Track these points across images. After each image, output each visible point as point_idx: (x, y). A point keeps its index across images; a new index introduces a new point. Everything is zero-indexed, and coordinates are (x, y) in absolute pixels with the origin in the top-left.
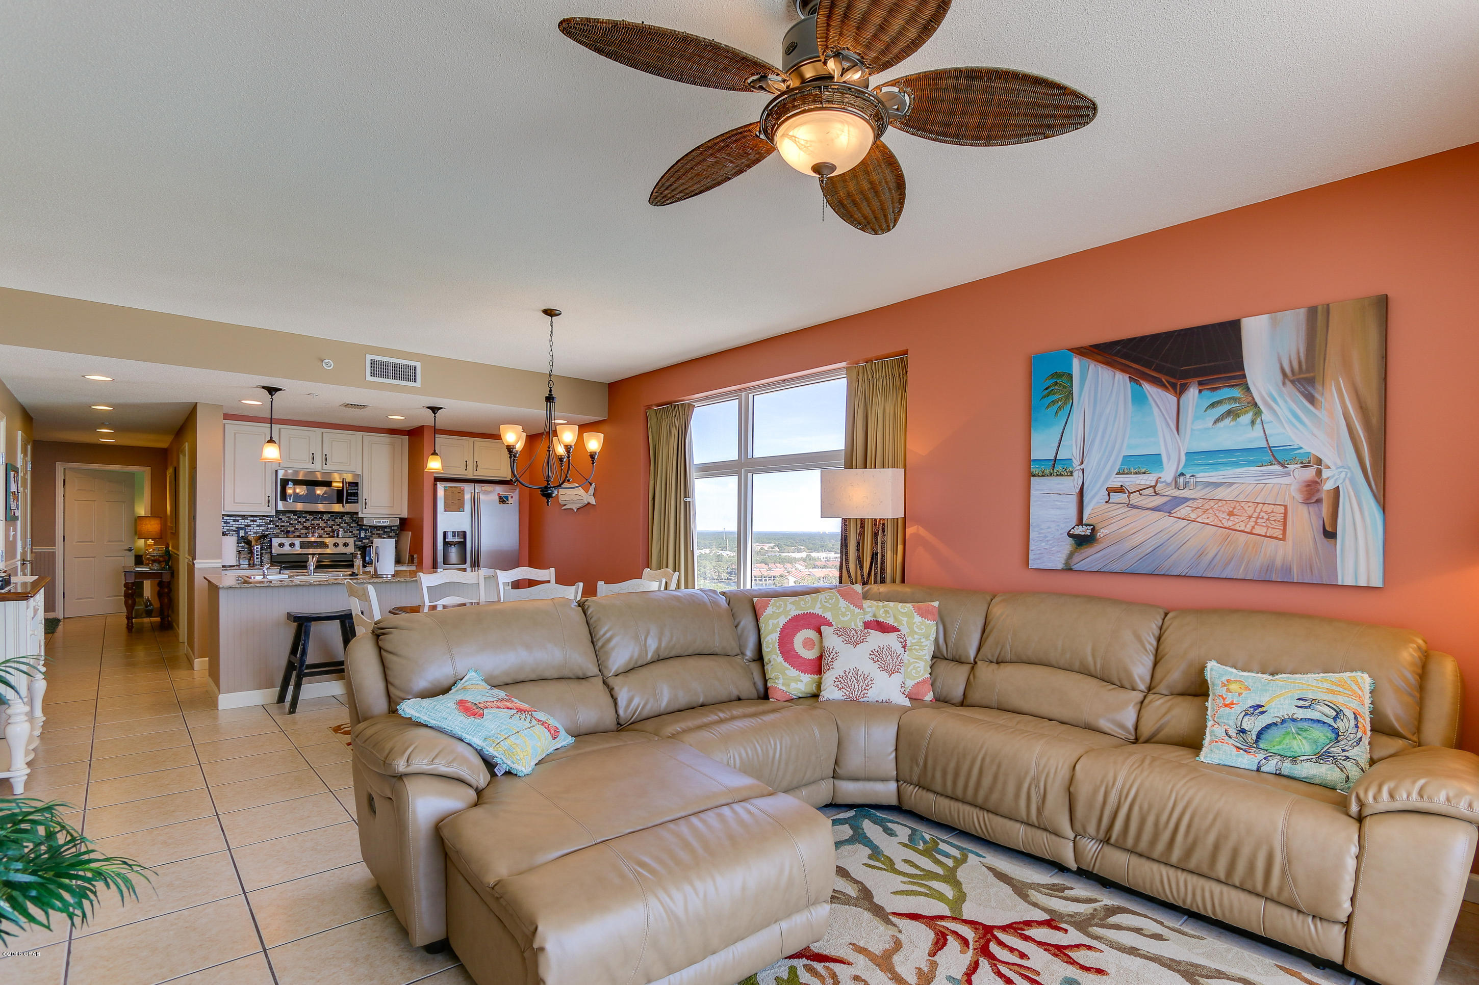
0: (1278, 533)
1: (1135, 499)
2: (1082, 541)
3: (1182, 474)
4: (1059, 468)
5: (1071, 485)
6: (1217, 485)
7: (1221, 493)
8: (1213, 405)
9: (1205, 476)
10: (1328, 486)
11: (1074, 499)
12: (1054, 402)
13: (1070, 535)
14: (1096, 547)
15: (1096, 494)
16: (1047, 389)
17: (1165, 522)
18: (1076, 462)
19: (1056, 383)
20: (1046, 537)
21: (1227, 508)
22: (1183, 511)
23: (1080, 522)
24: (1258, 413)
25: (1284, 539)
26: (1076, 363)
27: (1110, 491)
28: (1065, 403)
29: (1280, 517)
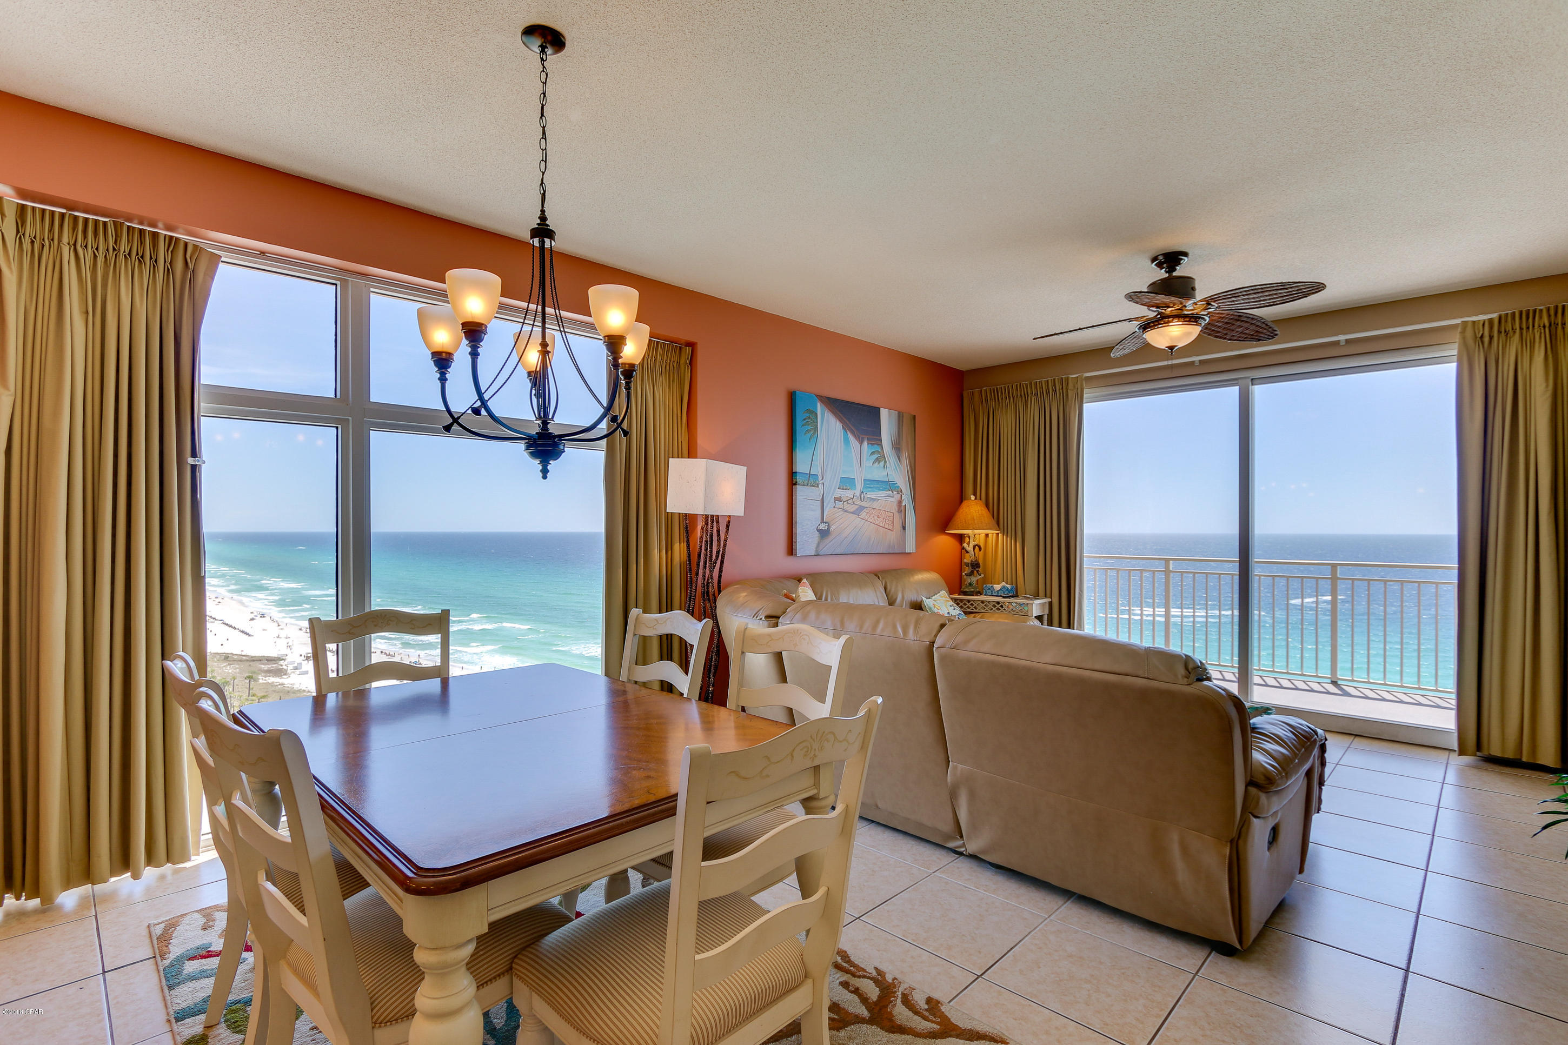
0: (891, 527)
1: (846, 506)
2: (824, 534)
3: (862, 492)
4: (812, 480)
5: (816, 493)
6: (873, 500)
7: (875, 505)
8: (873, 453)
9: (872, 495)
10: (903, 504)
11: (819, 503)
12: (808, 431)
13: (818, 530)
14: (831, 537)
15: (829, 502)
16: (805, 419)
17: (856, 521)
18: (820, 478)
19: (809, 418)
20: (806, 531)
21: (877, 514)
22: (863, 514)
23: (823, 522)
24: (885, 462)
25: (893, 531)
26: (819, 407)
27: (836, 499)
28: (814, 434)
29: (892, 519)
